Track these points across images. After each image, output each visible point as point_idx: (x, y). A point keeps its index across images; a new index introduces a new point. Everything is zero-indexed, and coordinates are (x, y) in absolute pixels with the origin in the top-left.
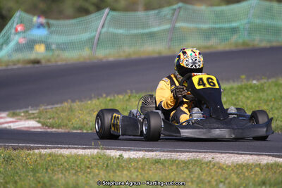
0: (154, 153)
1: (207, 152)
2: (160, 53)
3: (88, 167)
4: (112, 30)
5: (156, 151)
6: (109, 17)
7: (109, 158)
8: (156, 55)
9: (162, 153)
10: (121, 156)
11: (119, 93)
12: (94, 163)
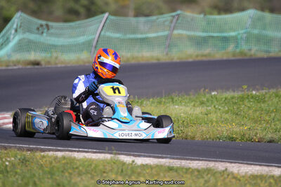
0: (164, 160)
1: (217, 161)
3: (104, 172)
5: (166, 158)
6: (108, 21)
7: (124, 164)
8: (155, 61)
9: (172, 161)
10: (133, 161)
12: (108, 168)
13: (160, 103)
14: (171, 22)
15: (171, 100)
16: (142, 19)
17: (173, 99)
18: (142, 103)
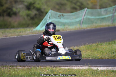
0: (110, 68)
2: (109, 26)
3: (85, 74)
4: (89, 17)
5: (111, 67)
6: (87, 12)
7: (93, 70)
8: (107, 27)
9: (114, 68)
10: (97, 69)
11: (93, 43)
12: (87, 72)
13: (109, 44)
14: (113, 10)
15: (114, 42)
16: (103, 10)
17: (115, 42)
18: (102, 45)
